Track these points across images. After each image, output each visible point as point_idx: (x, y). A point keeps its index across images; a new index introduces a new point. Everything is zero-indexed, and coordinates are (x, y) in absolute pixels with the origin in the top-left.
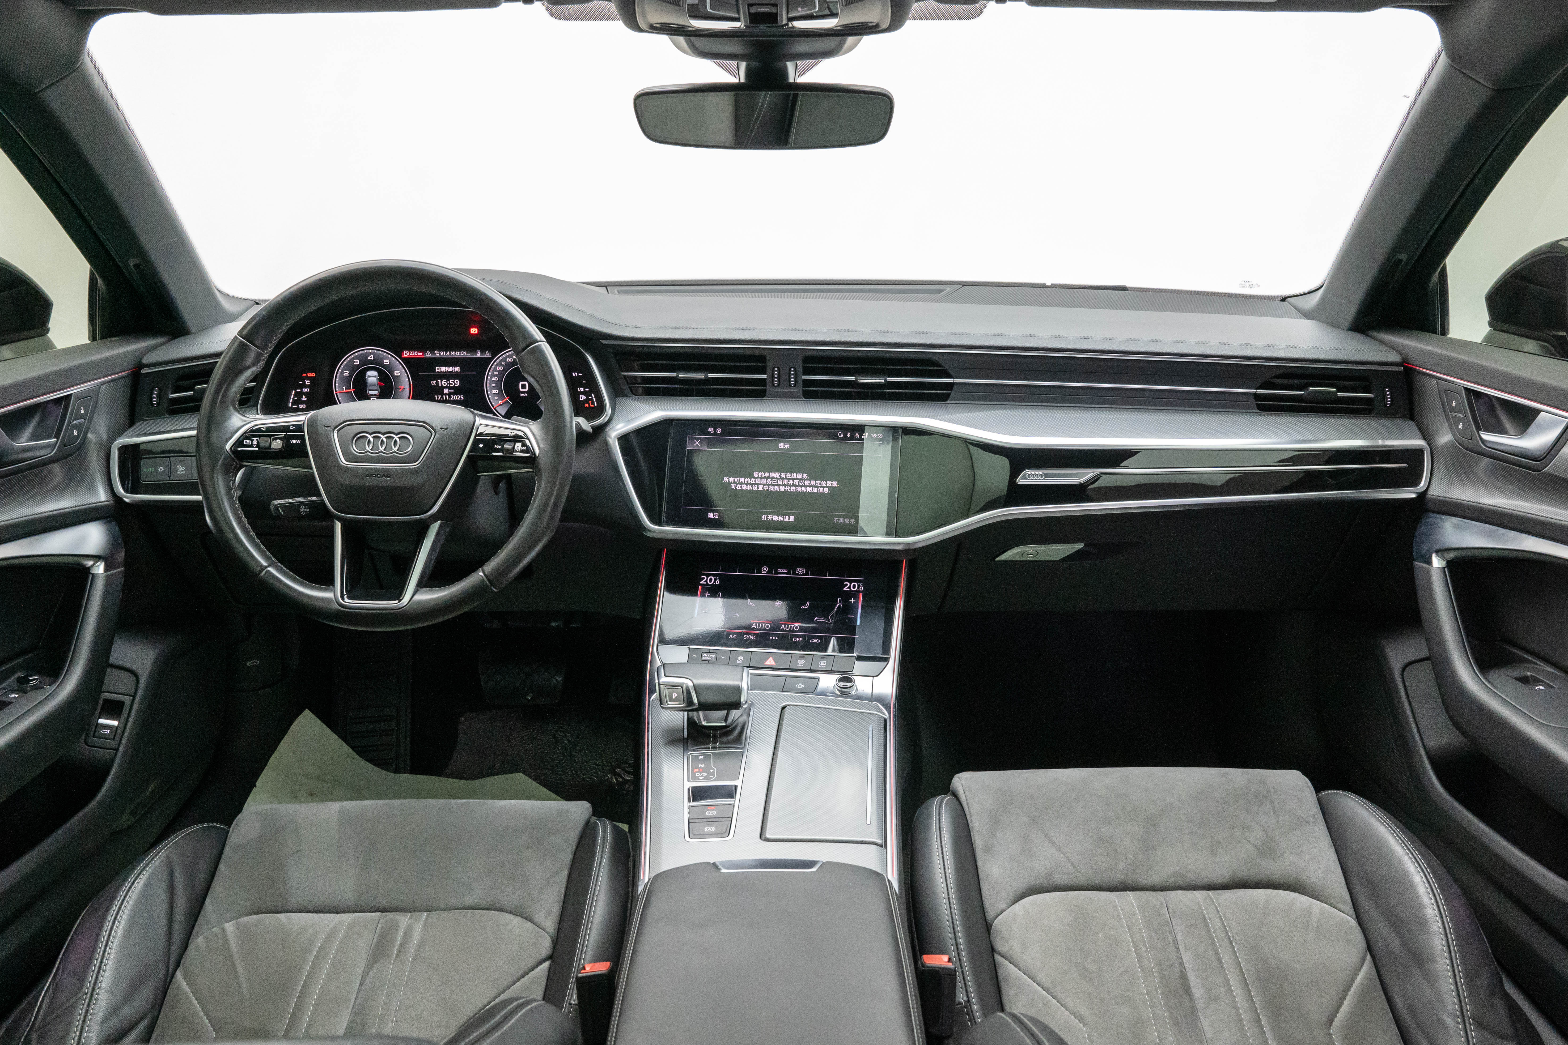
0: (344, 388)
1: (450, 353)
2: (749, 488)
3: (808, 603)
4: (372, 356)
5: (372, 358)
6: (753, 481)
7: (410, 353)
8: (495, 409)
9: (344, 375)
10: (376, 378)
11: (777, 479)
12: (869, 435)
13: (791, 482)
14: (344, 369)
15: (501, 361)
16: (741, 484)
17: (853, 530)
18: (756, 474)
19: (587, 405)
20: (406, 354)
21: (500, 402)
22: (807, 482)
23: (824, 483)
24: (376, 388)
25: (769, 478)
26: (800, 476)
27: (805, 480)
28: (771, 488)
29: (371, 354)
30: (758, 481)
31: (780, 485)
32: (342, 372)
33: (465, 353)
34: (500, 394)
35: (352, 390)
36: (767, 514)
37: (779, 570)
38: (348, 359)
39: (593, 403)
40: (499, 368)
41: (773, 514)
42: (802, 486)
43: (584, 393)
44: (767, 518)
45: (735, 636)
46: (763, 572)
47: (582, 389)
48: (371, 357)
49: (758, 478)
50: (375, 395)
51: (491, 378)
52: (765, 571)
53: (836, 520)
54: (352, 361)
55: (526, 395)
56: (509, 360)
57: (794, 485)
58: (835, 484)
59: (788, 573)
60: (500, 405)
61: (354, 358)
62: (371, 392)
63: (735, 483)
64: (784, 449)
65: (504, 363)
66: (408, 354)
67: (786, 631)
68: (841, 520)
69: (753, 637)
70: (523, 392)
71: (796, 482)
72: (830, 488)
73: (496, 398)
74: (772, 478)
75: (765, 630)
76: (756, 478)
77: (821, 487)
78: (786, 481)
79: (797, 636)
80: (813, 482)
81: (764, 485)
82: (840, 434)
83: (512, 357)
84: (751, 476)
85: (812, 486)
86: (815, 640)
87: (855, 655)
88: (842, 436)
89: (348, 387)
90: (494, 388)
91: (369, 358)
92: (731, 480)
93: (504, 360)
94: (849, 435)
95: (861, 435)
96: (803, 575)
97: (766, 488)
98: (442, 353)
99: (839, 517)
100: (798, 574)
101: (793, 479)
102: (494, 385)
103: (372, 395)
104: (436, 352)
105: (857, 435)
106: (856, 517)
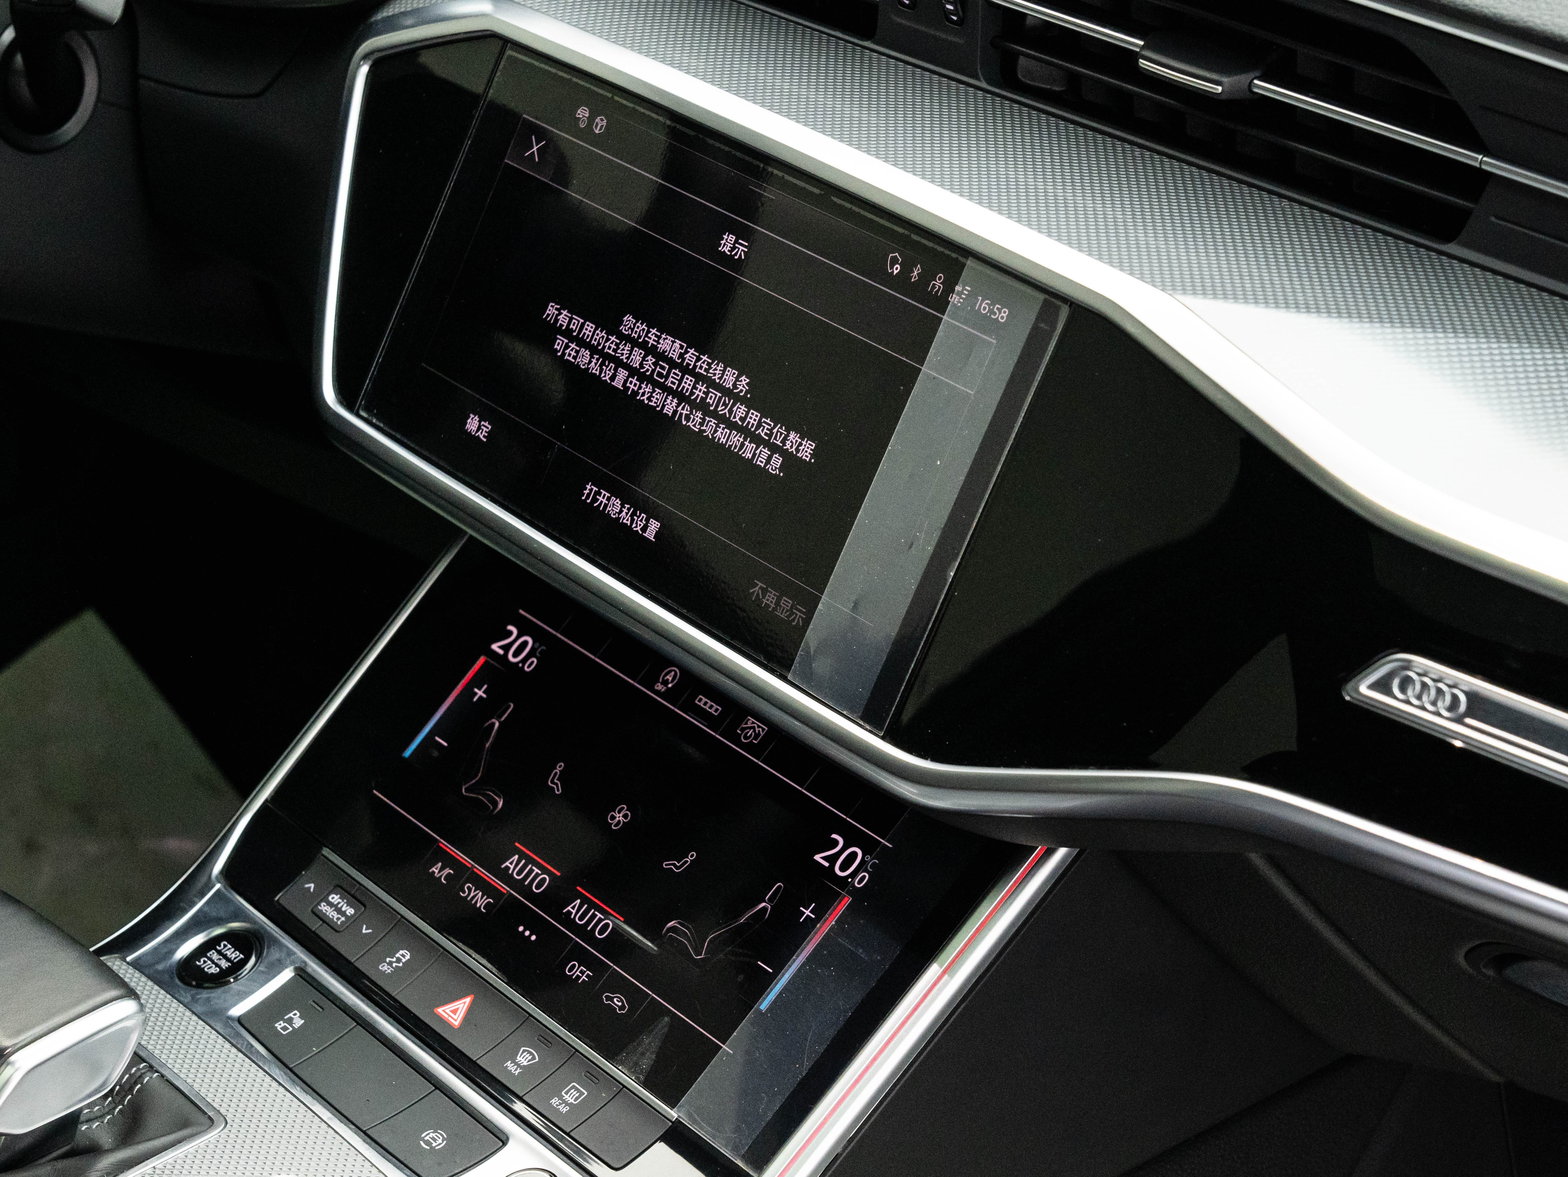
2: (595, 366)
3: (692, 856)
6: (610, 344)
11: (672, 364)
12: (972, 295)
13: (700, 391)
16: (582, 343)
17: (789, 653)
18: (628, 322)
22: (740, 410)
23: (780, 434)
25: (652, 350)
26: (729, 378)
27: (737, 398)
28: (642, 392)
30: (624, 351)
31: (670, 391)
36: (602, 483)
41: (615, 491)
42: (721, 419)
44: (595, 500)
45: (446, 872)
46: (659, 687)
49: (628, 338)
53: (759, 588)
57: (703, 405)
58: (806, 450)
63: (568, 333)
64: (728, 260)
67: (572, 925)
68: (770, 599)
69: (483, 903)
71: (713, 397)
72: (790, 460)
74: (661, 357)
75: (527, 892)
76: (622, 337)
77: (767, 444)
78: (688, 383)
79: (586, 960)
80: (754, 417)
81: (632, 372)
82: (894, 261)
84: (612, 327)
85: (745, 431)
86: (618, 1003)
87: (673, 1114)
88: (896, 270)
92: (564, 318)
94: (915, 273)
95: (948, 287)
96: (747, 747)
97: (633, 384)
99: (774, 582)
100: (737, 741)
101: (711, 383)
105: (938, 284)
106: (811, 604)
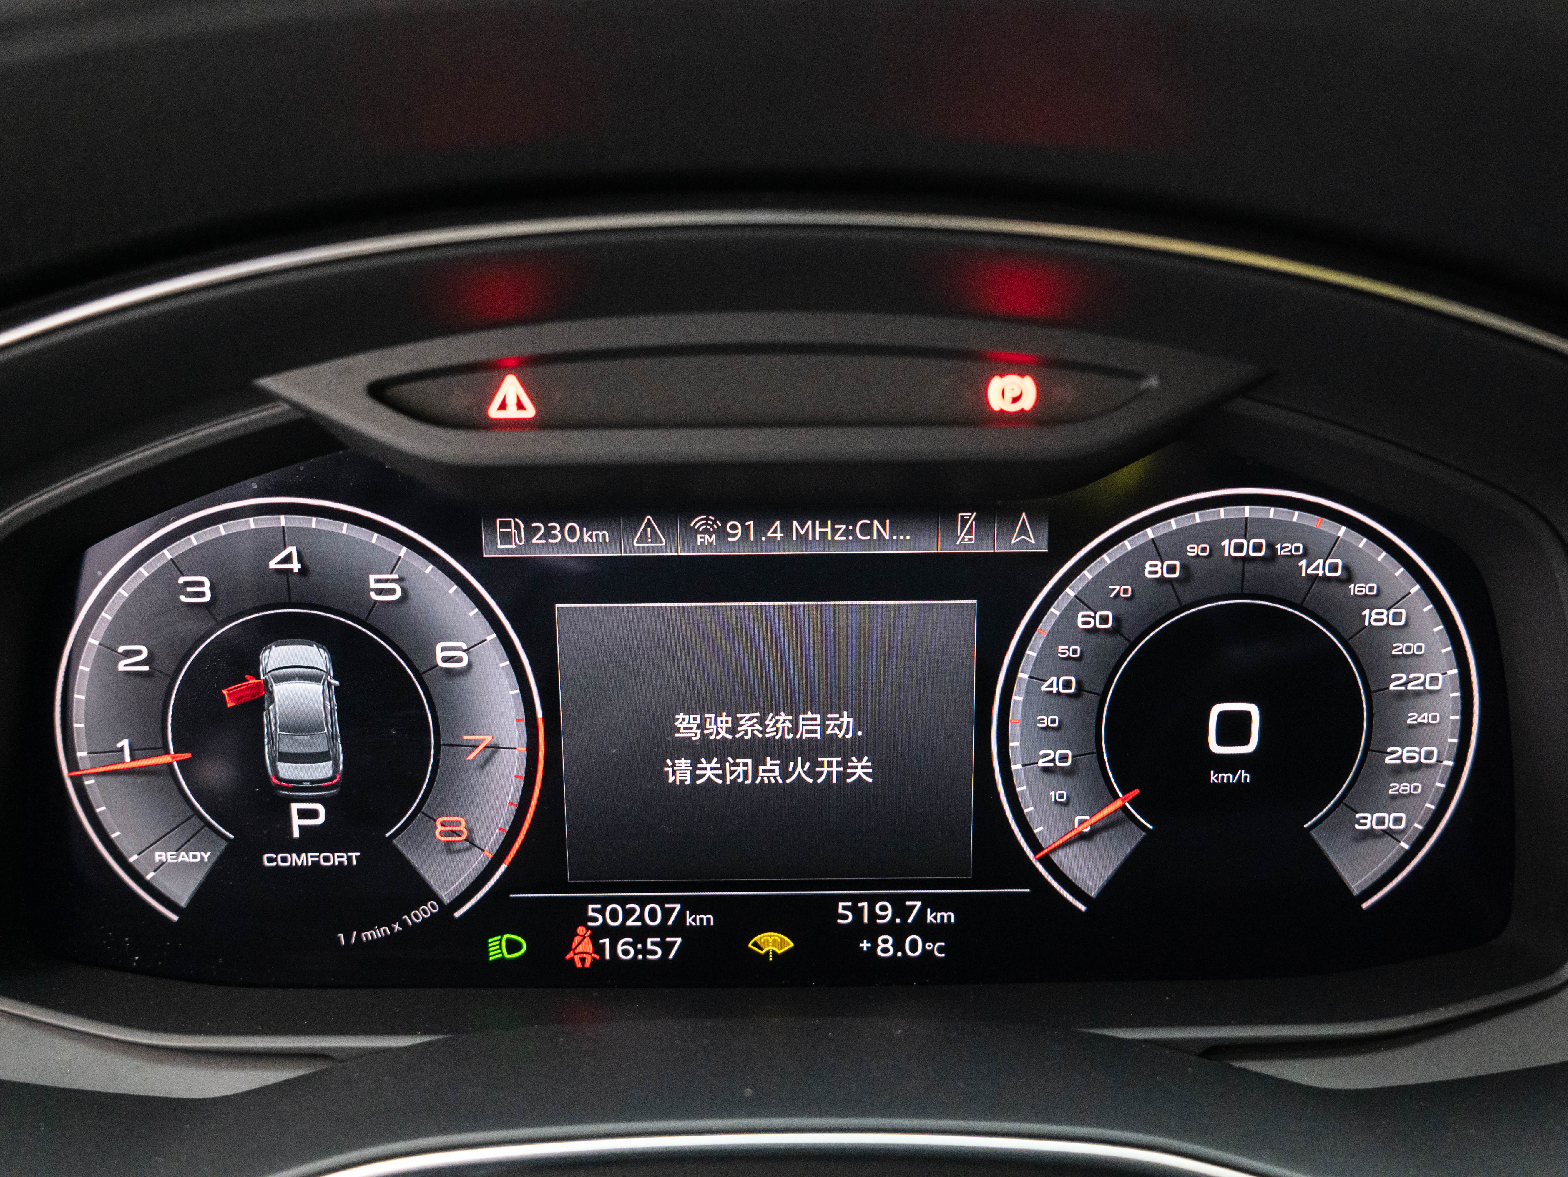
0: (125, 743)
1: (786, 529)
4: (292, 549)
5: (295, 567)
7: (531, 533)
8: (1047, 862)
9: (122, 666)
10: (316, 689)
14: (118, 633)
15: (1109, 577)
21: (1083, 822)
24: (320, 745)
32: (108, 653)
33: (882, 529)
34: (1083, 778)
35: (172, 758)
38: (144, 571)
40: (1091, 621)
48: (285, 561)
50: (316, 785)
51: (1037, 678)
54: (165, 583)
55: (1244, 776)
56: (1158, 570)
60: (1082, 837)
61: (177, 566)
62: (287, 771)
65: (1123, 591)
66: (518, 541)
70: (1228, 764)
73: (1059, 794)
83: (1180, 554)
89: (147, 745)
90: (1054, 737)
91: (273, 565)
93: (1129, 570)
98: (735, 530)
102: (1049, 720)
103: (296, 785)
104: (698, 522)
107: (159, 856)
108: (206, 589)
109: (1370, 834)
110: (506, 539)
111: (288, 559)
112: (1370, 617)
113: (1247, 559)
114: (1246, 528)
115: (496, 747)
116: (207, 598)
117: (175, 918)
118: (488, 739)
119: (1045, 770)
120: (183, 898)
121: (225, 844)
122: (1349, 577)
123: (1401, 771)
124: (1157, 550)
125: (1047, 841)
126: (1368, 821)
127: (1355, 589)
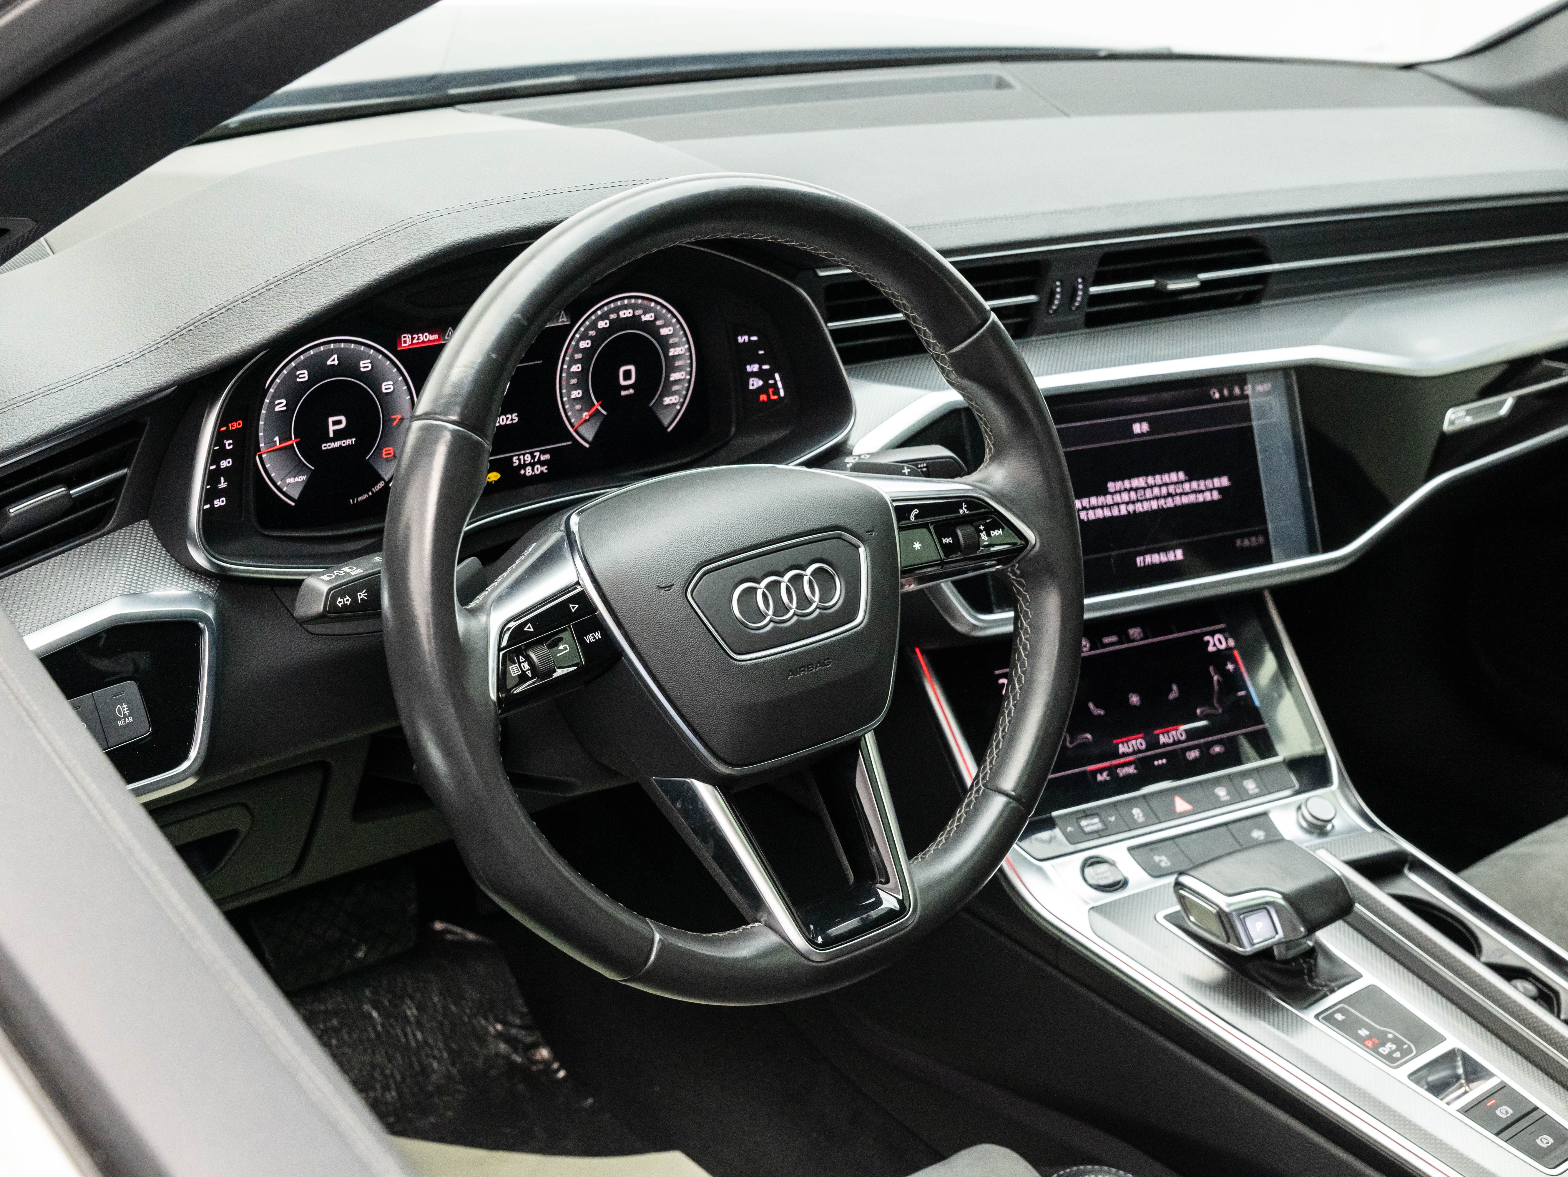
0: (277, 439)
2: (1107, 513)
3: (1175, 687)
4: (335, 356)
5: (336, 362)
6: (1109, 499)
7: (413, 339)
8: (576, 431)
9: (277, 409)
11: (1144, 489)
12: (1253, 388)
13: (1164, 490)
14: (276, 396)
15: (588, 328)
16: (1094, 508)
17: (1263, 556)
18: (1111, 486)
19: (763, 397)
20: (407, 341)
21: (586, 415)
22: (1187, 487)
23: (1209, 483)
25: (1131, 489)
26: (1173, 477)
27: (1182, 482)
28: (1140, 508)
29: (330, 353)
30: (1117, 498)
31: (1150, 499)
32: (272, 404)
34: (585, 400)
35: (293, 442)
36: (1143, 553)
37: (1106, 640)
38: (285, 372)
39: (776, 392)
40: (584, 344)
41: (1151, 552)
42: (1181, 494)
43: (759, 375)
44: (1145, 562)
45: (1105, 774)
46: (1083, 650)
47: (755, 368)
48: (333, 361)
49: (1116, 492)
51: (570, 367)
52: (1085, 646)
53: (1238, 543)
54: (292, 375)
55: (631, 391)
56: (602, 324)
57: (1170, 495)
58: (1224, 481)
59: (1120, 642)
60: (586, 421)
61: (296, 368)
63: (1084, 509)
64: (1142, 434)
65: (592, 333)
66: (409, 342)
67: (1169, 745)
68: (1246, 542)
69: (1131, 770)
70: (627, 388)
71: (1171, 489)
72: (1221, 490)
73: (578, 407)
74: (1136, 490)
75: (1140, 751)
76: (1112, 494)
77: (1207, 490)
78: (1156, 491)
79: (1190, 748)
80: (1194, 485)
81: (1127, 503)
82: (1214, 393)
83: (608, 318)
84: (1105, 492)
85: (1195, 492)
86: (1217, 749)
88: (1217, 395)
89: (285, 438)
90: (575, 387)
91: (329, 363)
92: (1077, 504)
93: (594, 326)
94: (1226, 392)
95: (1242, 390)
96: (1141, 639)
97: (1131, 508)
99: (1242, 536)
100: (1134, 641)
101: (1166, 485)
102: (574, 381)
105: (1237, 391)
106: (1265, 533)
107: (288, 481)
108: (306, 375)
109: (669, 405)
110: (405, 342)
111: (334, 360)
112: (664, 331)
113: (627, 317)
114: (626, 307)
115: (402, 419)
116: (306, 379)
117: (293, 504)
118: (399, 417)
119: (574, 399)
120: (296, 496)
121: (310, 473)
122: (656, 319)
123: (676, 382)
124: (602, 318)
125: (576, 425)
126: (667, 401)
127: (658, 323)
